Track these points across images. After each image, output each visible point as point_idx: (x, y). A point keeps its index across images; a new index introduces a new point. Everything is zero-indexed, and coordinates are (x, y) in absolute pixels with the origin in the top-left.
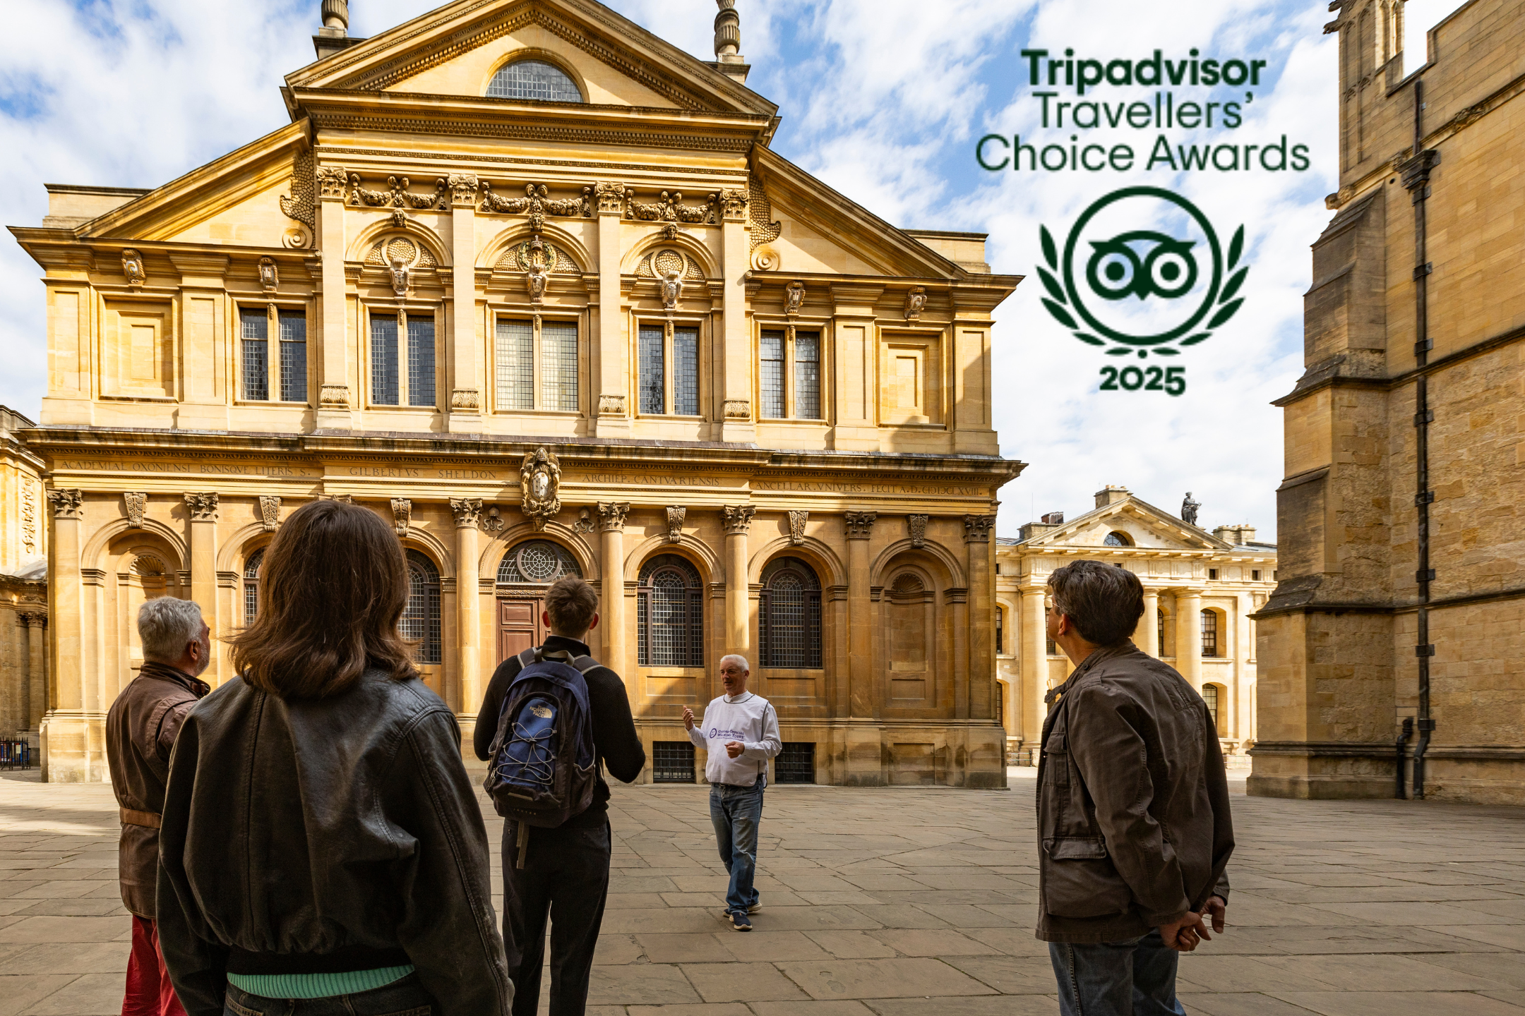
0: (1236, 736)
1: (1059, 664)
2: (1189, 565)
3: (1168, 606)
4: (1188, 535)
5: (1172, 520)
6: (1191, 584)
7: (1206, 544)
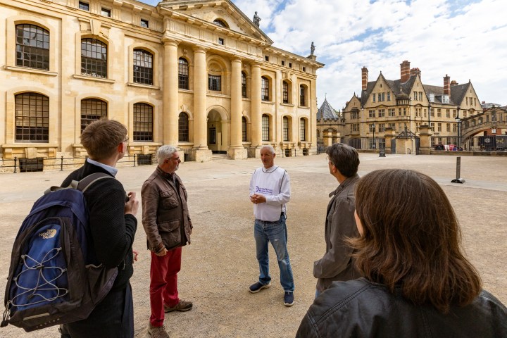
0: (276, 141)
1: (188, 96)
2: (255, 48)
3: (247, 70)
4: (254, 30)
5: (247, 19)
6: (257, 59)
7: (262, 38)
